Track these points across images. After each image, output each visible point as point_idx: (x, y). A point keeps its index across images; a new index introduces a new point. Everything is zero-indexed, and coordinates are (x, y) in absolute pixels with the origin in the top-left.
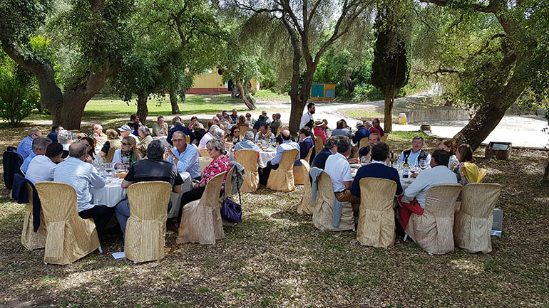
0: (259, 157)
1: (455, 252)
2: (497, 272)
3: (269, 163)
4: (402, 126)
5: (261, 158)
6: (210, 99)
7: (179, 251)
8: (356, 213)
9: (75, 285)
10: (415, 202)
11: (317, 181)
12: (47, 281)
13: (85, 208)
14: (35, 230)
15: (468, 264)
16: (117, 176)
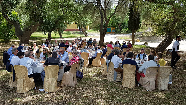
0: (89, 55)
1: (156, 90)
2: (170, 98)
3: (92, 57)
4: (138, 42)
5: (90, 55)
6: (72, 32)
7: (62, 88)
8: (122, 76)
9: (27, 101)
10: (142, 72)
11: (109, 64)
12: (17, 100)
13: (30, 74)
14: (14, 81)
15: (160, 94)
16: (41, 62)
